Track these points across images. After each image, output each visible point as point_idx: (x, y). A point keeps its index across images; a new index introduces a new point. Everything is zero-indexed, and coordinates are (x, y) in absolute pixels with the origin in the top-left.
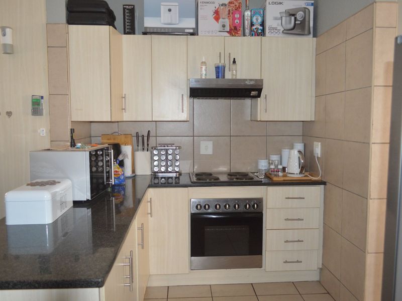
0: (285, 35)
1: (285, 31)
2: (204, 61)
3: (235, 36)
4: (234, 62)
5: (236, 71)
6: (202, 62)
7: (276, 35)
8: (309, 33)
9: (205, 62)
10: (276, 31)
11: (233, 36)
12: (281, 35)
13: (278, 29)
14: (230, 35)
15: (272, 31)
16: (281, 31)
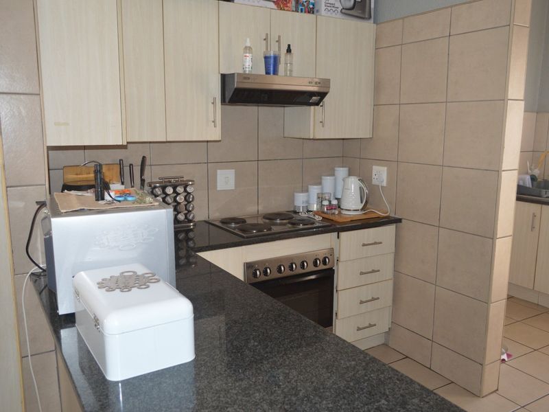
0: (344, 17)
1: (344, 11)
2: (248, 44)
3: (284, 10)
4: (289, 50)
5: (291, 64)
6: (246, 47)
7: (334, 15)
8: (370, 17)
9: (250, 48)
10: (334, 9)
11: (281, 9)
12: (339, 15)
13: (336, 6)
14: (278, 7)
15: (329, 8)
16: (339, 10)
